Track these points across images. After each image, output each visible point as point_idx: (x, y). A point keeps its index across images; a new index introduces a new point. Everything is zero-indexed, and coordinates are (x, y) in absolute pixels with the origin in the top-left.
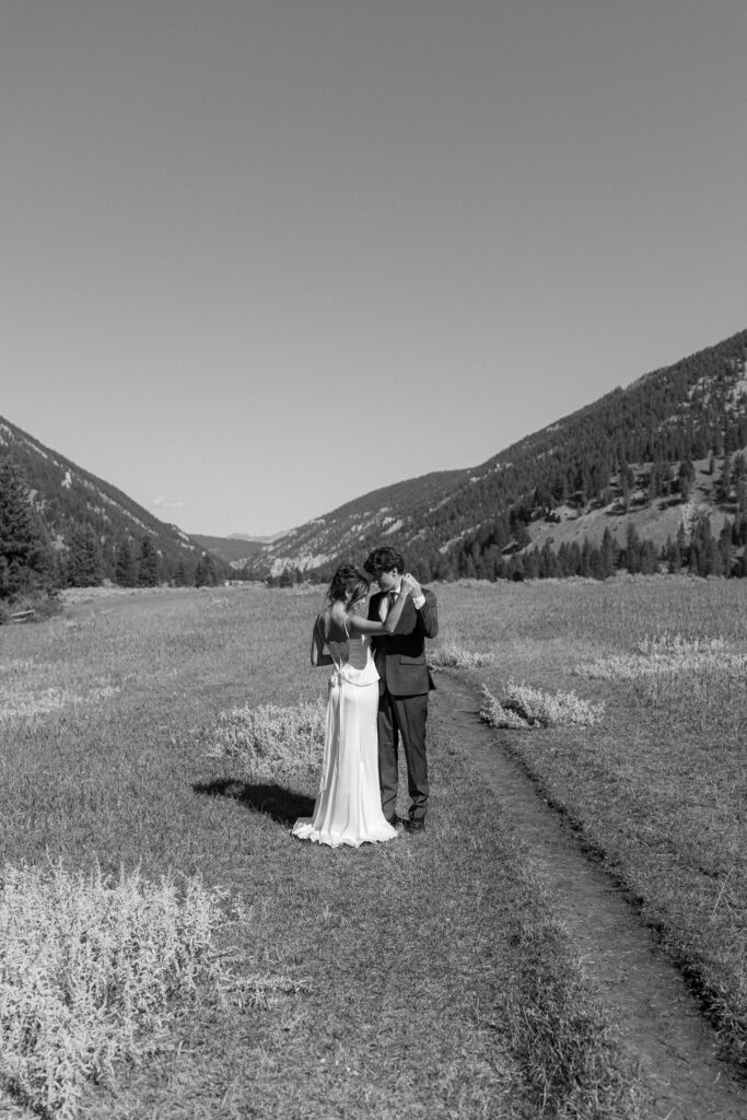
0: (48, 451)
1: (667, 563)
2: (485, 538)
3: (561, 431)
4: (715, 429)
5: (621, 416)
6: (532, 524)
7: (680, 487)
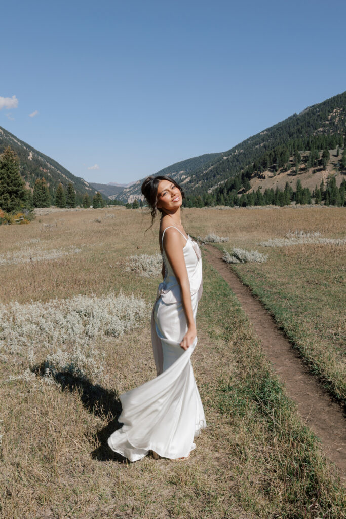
0: (21, 142)
1: (315, 198)
2: (229, 186)
3: (267, 135)
4: (340, 134)
5: (296, 128)
6: (252, 179)
7: (323, 162)
